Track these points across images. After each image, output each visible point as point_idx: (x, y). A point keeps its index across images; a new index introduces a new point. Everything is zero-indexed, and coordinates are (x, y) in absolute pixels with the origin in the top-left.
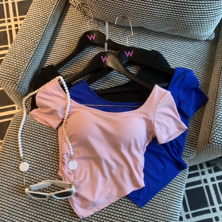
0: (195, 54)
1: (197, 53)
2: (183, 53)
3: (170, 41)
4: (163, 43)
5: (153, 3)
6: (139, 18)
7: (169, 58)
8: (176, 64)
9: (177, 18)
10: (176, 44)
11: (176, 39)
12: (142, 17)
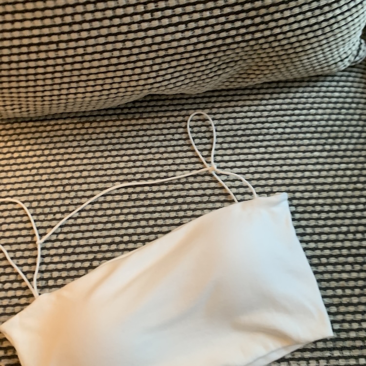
0: (334, 117)
1: (339, 114)
2: (301, 127)
3: (249, 106)
4: (231, 121)
5: (152, 12)
6: (130, 76)
7: (267, 156)
8: (293, 168)
9: (248, 33)
10: (269, 107)
11: (264, 94)
12: (138, 71)
